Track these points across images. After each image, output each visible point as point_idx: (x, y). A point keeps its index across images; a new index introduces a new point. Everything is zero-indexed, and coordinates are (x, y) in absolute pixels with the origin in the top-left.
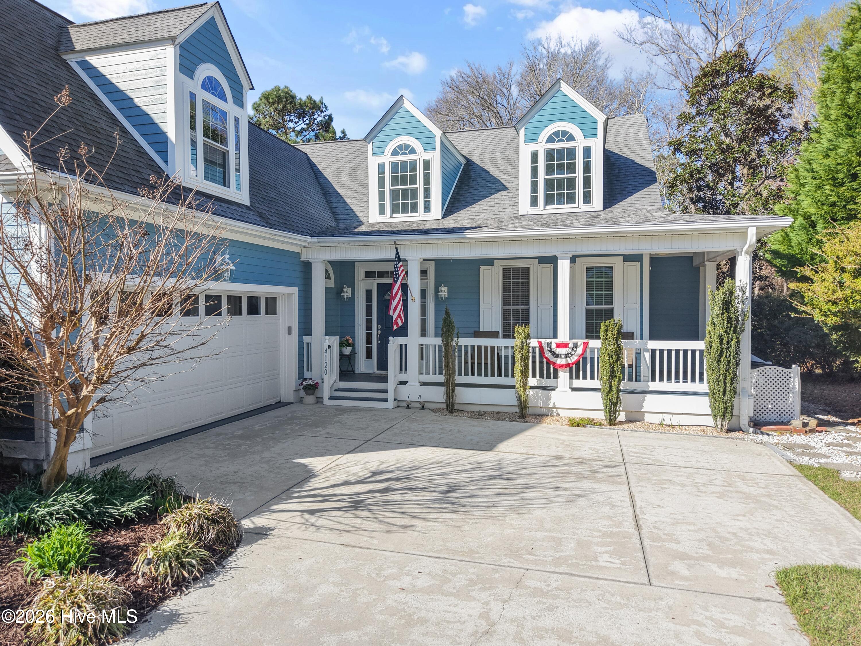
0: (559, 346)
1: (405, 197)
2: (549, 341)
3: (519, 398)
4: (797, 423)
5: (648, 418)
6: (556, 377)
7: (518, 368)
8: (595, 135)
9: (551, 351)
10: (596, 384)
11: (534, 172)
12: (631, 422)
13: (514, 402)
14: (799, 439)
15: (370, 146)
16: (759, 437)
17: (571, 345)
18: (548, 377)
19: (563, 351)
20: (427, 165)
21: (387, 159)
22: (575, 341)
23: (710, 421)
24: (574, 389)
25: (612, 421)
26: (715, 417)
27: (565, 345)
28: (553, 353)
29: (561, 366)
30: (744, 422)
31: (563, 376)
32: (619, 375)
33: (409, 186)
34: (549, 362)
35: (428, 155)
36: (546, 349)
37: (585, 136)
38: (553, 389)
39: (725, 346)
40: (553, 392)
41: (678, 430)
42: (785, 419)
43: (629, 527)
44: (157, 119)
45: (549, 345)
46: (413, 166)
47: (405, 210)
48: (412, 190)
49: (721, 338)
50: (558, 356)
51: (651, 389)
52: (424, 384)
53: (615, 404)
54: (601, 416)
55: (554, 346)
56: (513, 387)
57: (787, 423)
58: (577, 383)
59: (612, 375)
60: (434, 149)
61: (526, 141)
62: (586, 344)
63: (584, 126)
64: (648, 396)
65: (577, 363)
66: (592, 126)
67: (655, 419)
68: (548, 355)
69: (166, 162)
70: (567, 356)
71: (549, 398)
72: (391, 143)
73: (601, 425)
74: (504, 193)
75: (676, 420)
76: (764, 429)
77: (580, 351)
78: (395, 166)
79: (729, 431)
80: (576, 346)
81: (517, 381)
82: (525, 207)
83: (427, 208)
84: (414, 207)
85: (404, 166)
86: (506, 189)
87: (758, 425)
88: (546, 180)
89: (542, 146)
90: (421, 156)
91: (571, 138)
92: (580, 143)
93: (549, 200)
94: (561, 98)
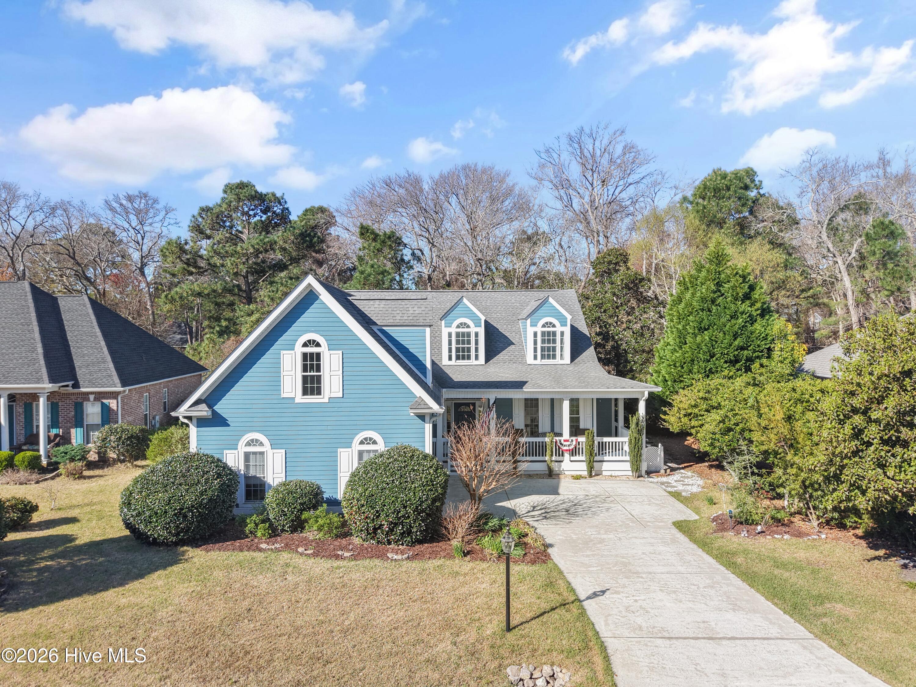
0: (565, 441)
1: (463, 351)
2: (560, 438)
3: (549, 467)
4: (662, 471)
5: (604, 473)
6: (563, 455)
7: (548, 452)
8: (566, 325)
9: (561, 443)
10: (583, 458)
11: (535, 343)
12: (597, 475)
13: (546, 469)
14: (664, 479)
15: (443, 322)
16: (651, 479)
17: (570, 440)
18: (559, 456)
19: (567, 443)
20: (477, 334)
21: (453, 330)
22: (572, 438)
23: (630, 473)
24: (571, 461)
25: (591, 476)
26: (633, 472)
27: (567, 441)
28: (562, 445)
29: (567, 450)
30: (643, 473)
31: (567, 455)
32: (594, 454)
33: (466, 346)
34: (559, 448)
35: (477, 329)
36: (558, 443)
37: (562, 325)
38: (562, 461)
39: (637, 441)
40: (562, 464)
41: (618, 478)
42: (657, 470)
43: (630, 516)
44: (421, 358)
45: (560, 441)
46: (469, 335)
47: (463, 358)
48: (468, 348)
49: (635, 438)
50: (564, 446)
51: (605, 460)
53: (592, 468)
54: (585, 473)
55: (562, 441)
56: (545, 461)
57: (659, 472)
58: (573, 458)
59: (591, 455)
60: (481, 326)
61: (531, 326)
62: (577, 440)
63: (561, 320)
64: (604, 463)
65: (572, 449)
66: (565, 321)
67: (609, 473)
68: (560, 445)
69: (426, 377)
70: (569, 446)
71: (560, 466)
72: (456, 321)
73: (586, 478)
74: (514, 347)
75: (617, 473)
76: (651, 475)
77: (574, 443)
78: (458, 334)
79: (638, 477)
80: (572, 441)
81: (547, 458)
82: (530, 359)
83: (477, 358)
84: (469, 358)
85: (463, 334)
86: (513, 344)
87: (649, 473)
88: (542, 347)
89: (539, 329)
90: (473, 329)
91: (554, 326)
92: (559, 329)
93: (543, 357)
94: (549, 305)
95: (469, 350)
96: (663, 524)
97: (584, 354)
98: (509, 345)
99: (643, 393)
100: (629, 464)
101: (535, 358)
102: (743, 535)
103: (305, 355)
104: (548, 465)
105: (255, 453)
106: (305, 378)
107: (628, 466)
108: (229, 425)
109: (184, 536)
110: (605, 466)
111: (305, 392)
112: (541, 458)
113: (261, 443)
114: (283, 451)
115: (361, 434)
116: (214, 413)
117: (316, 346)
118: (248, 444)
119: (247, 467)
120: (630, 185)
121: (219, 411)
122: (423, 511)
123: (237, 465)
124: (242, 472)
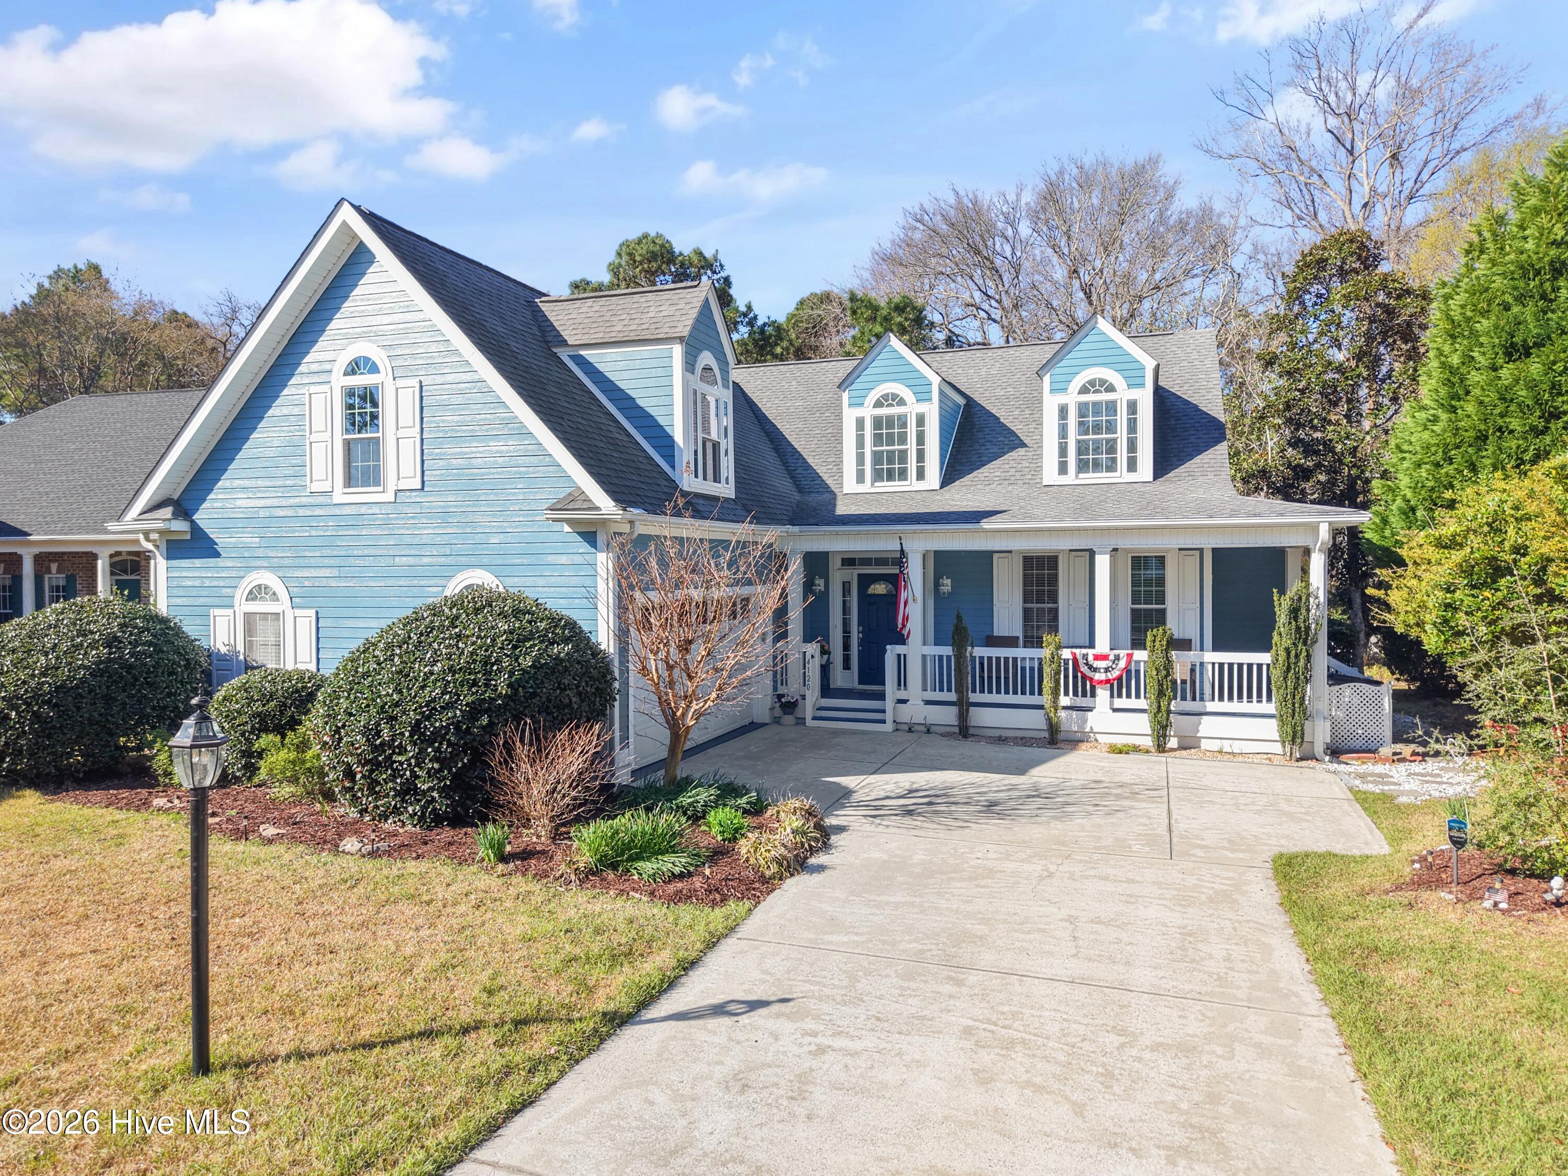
0: (1097, 657)
1: (890, 461)
2: (1084, 651)
3: (1049, 720)
4: (1386, 751)
5: (1205, 744)
6: (1093, 695)
7: (1047, 684)
8: (1142, 385)
9: (1087, 664)
10: (1142, 703)
11: (1063, 432)
12: (1185, 749)
13: (1044, 725)
14: (1383, 770)
15: (845, 396)
16: (1335, 767)
17: (1112, 657)
18: (1084, 695)
19: (1102, 664)
20: (921, 420)
21: (868, 412)
22: (1116, 652)
23: (1277, 748)
24: (1115, 710)
25: (1161, 748)
26: (1283, 743)
27: (1104, 657)
28: (1090, 667)
29: (1100, 682)
30: (1319, 749)
31: (1103, 694)
32: (1169, 693)
33: (896, 447)
34: (1084, 677)
35: (922, 408)
36: (1081, 661)
37: (1129, 386)
38: (1090, 709)
39: (1293, 660)
40: (1089, 714)
41: (1240, 759)
42: (1372, 746)
43: (1163, 830)
45: (1085, 656)
46: (903, 421)
47: (890, 477)
48: (901, 451)
49: (1288, 651)
50: (1096, 670)
51: (1208, 710)
52: (928, 703)
53: (1164, 727)
54: (1148, 742)
55: (1091, 658)
56: (1041, 707)
57: (1373, 751)
58: (1119, 703)
59: (1161, 694)
60: (930, 400)
61: (1053, 391)
62: (1130, 656)
63: (1128, 373)
64: (1205, 719)
65: (1119, 679)
66: (1138, 373)
67: (1214, 745)
68: (1084, 669)
69: (673, 467)
70: (1107, 670)
71: (1085, 721)
72: (873, 392)
73: (1147, 752)
74: (1021, 451)
75: (1237, 747)
76: (1343, 758)
77: (1122, 664)
78: (877, 422)
79: (1300, 759)
80: (1117, 658)
81: (1046, 699)
82: (1050, 474)
83: (921, 475)
84: (903, 474)
85: (890, 421)
86: (1024, 445)
87: (1335, 752)
88: (1079, 442)
89: (1072, 398)
90: (912, 408)
91: (1111, 389)
92: (1123, 394)
93: (1082, 466)
94: (1097, 338)
95: (903, 455)
96: (1241, 855)
97: (1198, 459)
98: (1013, 449)
99: (1315, 528)
100: (1273, 723)
101: (1063, 469)
102: (1489, 904)
103: (350, 393)
104: (1047, 714)
105: (265, 615)
106: (349, 446)
107: (1271, 729)
108: (217, 555)
110: (1207, 726)
111: (349, 481)
112: (1035, 700)
113: (274, 594)
114: (312, 613)
115: (460, 577)
116: (197, 531)
117: (370, 372)
118: (252, 596)
119: (249, 645)
120: (1458, 152)
121: (201, 524)
123: (232, 642)
124: (241, 657)
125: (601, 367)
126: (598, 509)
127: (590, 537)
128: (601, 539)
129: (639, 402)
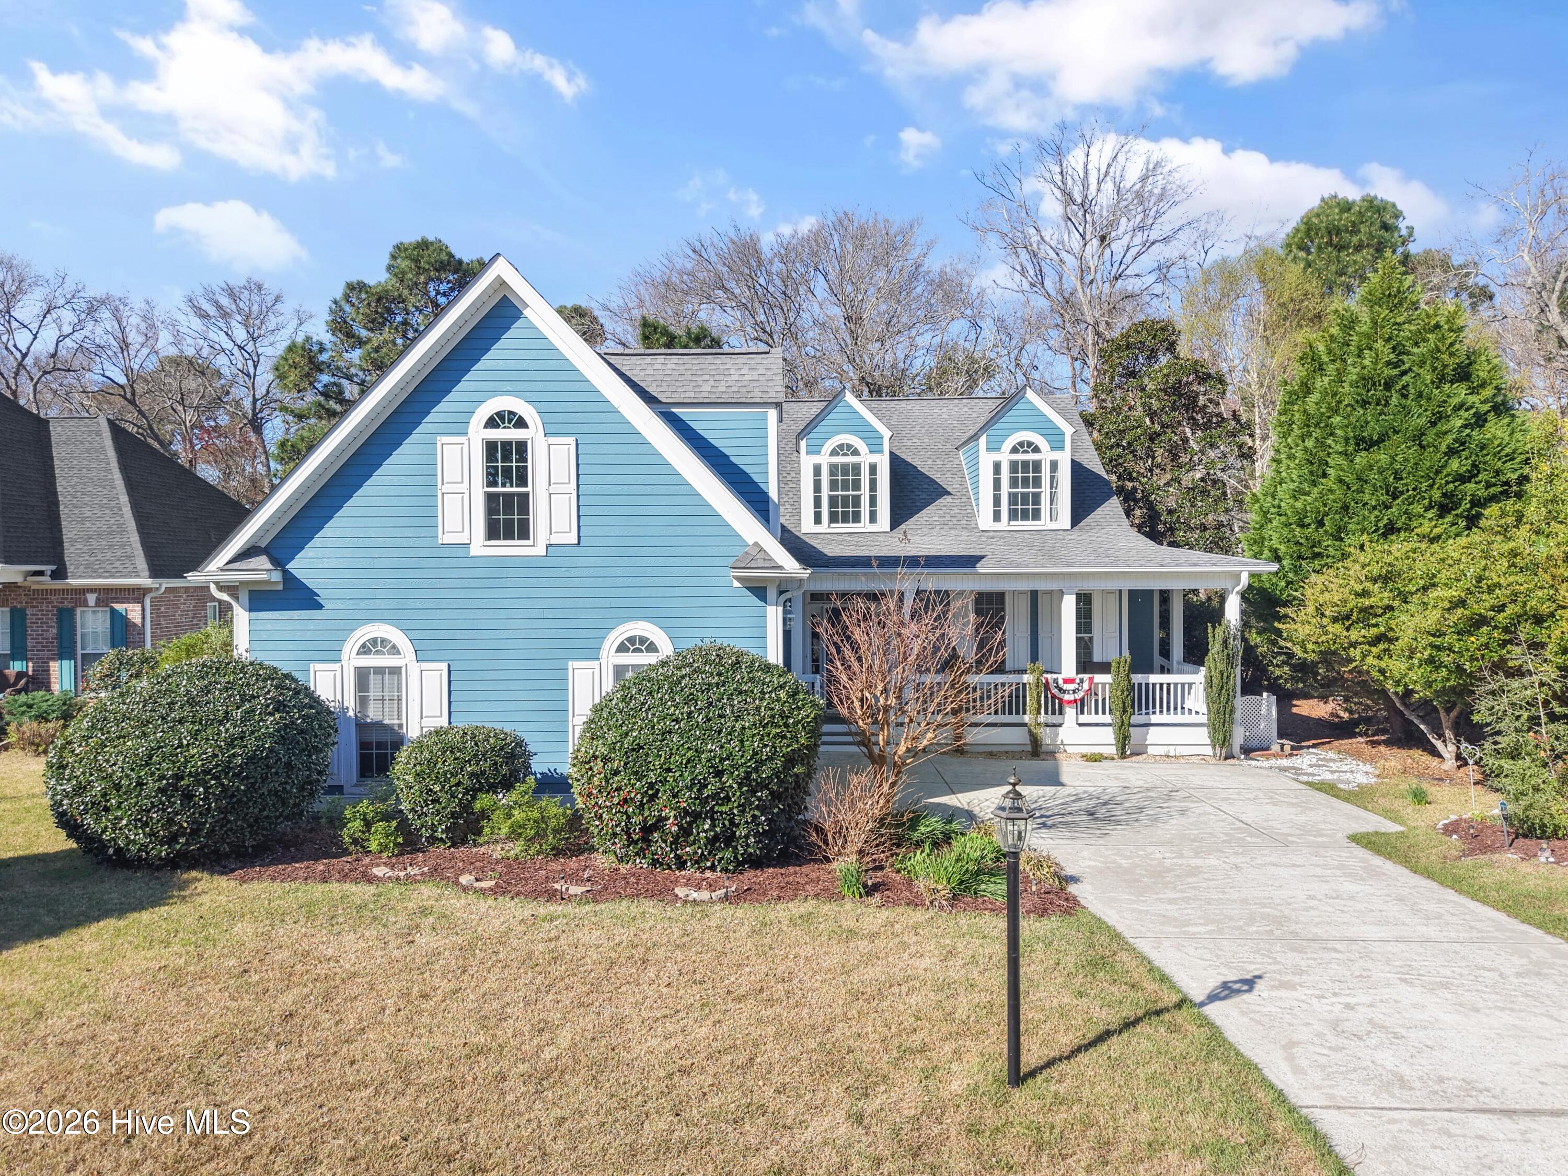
0: (1066, 681)
1: (846, 504)
2: (1055, 676)
3: (1031, 734)
4: (1275, 748)
5: (1151, 750)
6: (1061, 712)
7: (1030, 705)
8: (1063, 448)
9: (1057, 687)
10: (1107, 718)
11: (997, 484)
12: (1138, 754)
13: (1027, 739)
14: (1285, 762)
15: (803, 443)
16: (1253, 763)
17: (1078, 681)
18: (1054, 713)
19: (1071, 687)
20: (873, 469)
21: (825, 460)
22: (1081, 676)
23: (1209, 751)
24: (1080, 725)
25: (1123, 755)
26: (1214, 747)
27: (1071, 681)
28: (1060, 689)
29: (1069, 702)
30: (1236, 749)
31: (1070, 712)
32: (1129, 710)
33: (851, 492)
34: (1054, 697)
35: (874, 458)
36: (1052, 685)
37: (1053, 449)
38: (1060, 725)
39: (1225, 680)
40: (1060, 729)
41: (1182, 760)
42: (1265, 745)
43: (1240, 824)
44: (756, 478)
45: (1056, 681)
46: (857, 468)
47: (845, 520)
48: (853, 496)
49: (1222, 673)
50: (1064, 692)
51: (1153, 722)
53: (1125, 739)
54: (1112, 750)
55: (1061, 682)
56: (1025, 725)
57: (1268, 749)
58: (1084, 719)
59: (1125, 711)
60: (882, 451)
61: (988, 449)
62: (1091, 679)
63: (1050, 438)
64: (1152, 729)
65: (1082, 700)
66: (1059, 438)
67: (1162, 751)
68: (1055, 691)
70: (1074, 692)
71: (1057, 735)
72: (829, 442)
73: (1113, 759)
74: (948, 499)
75: (1179, 751)
76: (1252, 755)
77: (1086, 686)
78: (833, 468)
79: (1226, 758)
80: (1082, 681)
81: (1027, 718)
82: (985, 520)
83: (873, 518)
84: (857, 518)
85: (845, 468)
86: (949, 493)
87: (1247, 751)
88: (1010, 494)
89: (1005, 457)
90: (866, 458)
91: (1037, 450)
92: (1046, 455)
93: (1013, 515)
94: (1026, 406)
95: (857, 501)
96: (1325, 839)
97: (1099, 511)
98: (938, 496)
99: (1237, 576)
100: (1205, 730)
101: (997, 517)
102: (1543, 859)
103: (491, 447)
104: (1030, 731)
105: (379, 671)
106: (491, 499)
107: (1202, 735)
108: (320, 607)
109: (187, 843)
110: (1153, 735)
111: (492, 533)
112: (1013, 718)
113: (394, 647)
114: (444, 666)
115: (621, 629)
116: (289, 579)
117: (515, 426)
118: (364, 650)
119: (363, 701)
120: (1153, 243)
121: (297, 574)
122: (763, 785)
123: (339, 697)
124: (351, 713)
125: (694, 425)
126: (781, 567)
127: (759, 590)
128: (772, 593)
129: (733, 459)
